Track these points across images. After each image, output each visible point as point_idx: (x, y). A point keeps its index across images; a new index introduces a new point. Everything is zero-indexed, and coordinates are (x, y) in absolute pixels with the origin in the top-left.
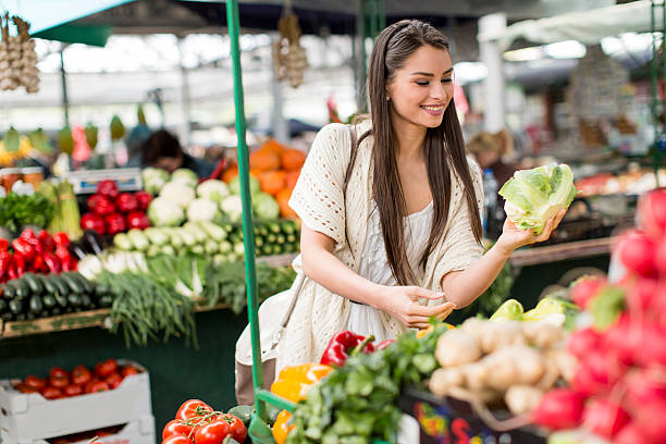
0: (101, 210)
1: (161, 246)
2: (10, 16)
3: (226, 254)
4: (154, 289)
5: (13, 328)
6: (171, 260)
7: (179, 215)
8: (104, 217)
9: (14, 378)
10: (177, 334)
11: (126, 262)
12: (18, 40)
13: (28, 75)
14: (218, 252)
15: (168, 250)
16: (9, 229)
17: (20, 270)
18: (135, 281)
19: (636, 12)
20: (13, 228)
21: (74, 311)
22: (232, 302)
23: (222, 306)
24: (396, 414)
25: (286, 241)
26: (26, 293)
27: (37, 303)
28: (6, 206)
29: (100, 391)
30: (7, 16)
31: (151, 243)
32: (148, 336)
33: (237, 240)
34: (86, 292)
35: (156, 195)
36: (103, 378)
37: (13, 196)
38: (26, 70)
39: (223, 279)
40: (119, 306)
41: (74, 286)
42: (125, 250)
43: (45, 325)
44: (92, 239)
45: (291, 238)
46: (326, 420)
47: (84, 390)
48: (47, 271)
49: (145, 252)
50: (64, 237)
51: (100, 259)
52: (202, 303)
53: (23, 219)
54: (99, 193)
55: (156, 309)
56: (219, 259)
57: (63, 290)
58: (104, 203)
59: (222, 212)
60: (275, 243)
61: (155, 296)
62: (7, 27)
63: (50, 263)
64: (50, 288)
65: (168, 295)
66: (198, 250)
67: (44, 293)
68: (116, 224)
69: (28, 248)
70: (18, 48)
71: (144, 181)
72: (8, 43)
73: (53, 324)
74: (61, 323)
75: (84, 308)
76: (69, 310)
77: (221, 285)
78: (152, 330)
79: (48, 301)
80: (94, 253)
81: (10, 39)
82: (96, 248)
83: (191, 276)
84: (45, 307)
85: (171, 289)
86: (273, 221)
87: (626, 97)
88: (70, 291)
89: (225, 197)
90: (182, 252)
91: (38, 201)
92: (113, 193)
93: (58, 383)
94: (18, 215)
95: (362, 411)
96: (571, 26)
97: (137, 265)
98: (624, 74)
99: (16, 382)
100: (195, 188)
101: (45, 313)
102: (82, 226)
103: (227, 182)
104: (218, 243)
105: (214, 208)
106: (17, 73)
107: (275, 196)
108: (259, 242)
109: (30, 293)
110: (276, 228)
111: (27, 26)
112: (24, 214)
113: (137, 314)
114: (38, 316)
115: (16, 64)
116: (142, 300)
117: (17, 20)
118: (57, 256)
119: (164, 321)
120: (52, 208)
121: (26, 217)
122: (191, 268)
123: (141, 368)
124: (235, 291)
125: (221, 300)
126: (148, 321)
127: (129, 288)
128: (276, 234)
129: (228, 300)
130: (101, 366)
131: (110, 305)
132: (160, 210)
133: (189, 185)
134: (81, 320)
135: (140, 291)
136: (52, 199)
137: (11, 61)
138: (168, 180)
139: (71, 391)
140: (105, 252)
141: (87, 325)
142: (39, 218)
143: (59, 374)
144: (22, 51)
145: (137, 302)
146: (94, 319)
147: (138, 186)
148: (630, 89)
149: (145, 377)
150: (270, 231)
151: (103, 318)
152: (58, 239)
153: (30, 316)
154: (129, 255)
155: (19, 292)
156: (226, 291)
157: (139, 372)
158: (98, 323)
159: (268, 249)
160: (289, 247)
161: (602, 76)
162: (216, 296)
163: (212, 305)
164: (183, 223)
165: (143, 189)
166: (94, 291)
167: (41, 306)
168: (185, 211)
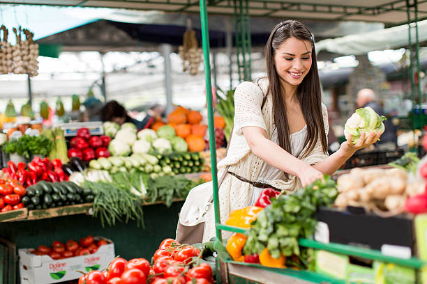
0: (80, 146)
1: (119, 167)
2: (22, 29)
3: (157, 173)
4: (118, 191)
5: (34, 214)
6: (126, 175)
7: (127, 149)
8: (82, 150)
9: (30, 247)
10: (133, 219)
11: (99, 176)
12: (27, 43)
13: (32, 65)
14: (153, 172)
15: (123, 170)
16: (25, 157)
17: (34, 181)
18: (106, 187)
19: (396, 33)
20: (27, 156)
21: (70, 204)
22: (165, 200)
23: (159, 202)
24: (314, 222)
25: (194, 165)
26: (41, 192)
27: (49, 198)
28: (23, 143)
29: (84, 254)
30: (20, 29)
31: (113, 165)
32: (116, 219)
33: (165, 164)
34: (77, 193)
35: (113, 138)
36: (86, 247)
37: (27, 137)
38: (31, 62)
39: (159, 186)
40: (97, 201)
41: (70, 189)
42: (97, 170)
43: (53, 213)
44: (76, 163)
45: (197, 163)
46: (271, 229)
47: (74, 254)
48: (51, 181)
49: (109, 170)
50: (59, 162)
51: (83, 175)
52: (147, 200)
53: (33, 150)
54: (78, 136)
55: (121, 203)
56: (153, 176)
57: (64, 191)
58: (82, 142)
59: (154, 148)
60: (188, 166)
61: (120, 195)
62: (20, 35)
63: (52, 177)
64: (56, 190)
65: (127, 194)
66: (142, 169)
67: (52, 192)
68: (90, 154)
69: (38, 168)
70: (27, 48)
71: (104, 130)
72: (21, 45)
73: (58, 212)
74: (62, 211)
75: (77, 202)
76: (68, 203)
77: (158, 189)
78: (119, 216)
79: (55, 197)
80: (78, 171)
81: (22, 43)
82: (80, 168)
83: (140, 184)
84: (54, 201)
85: (128, 191)
86: (186, 153)
87: (383, 90)
88: (68, 192)
89: (155, 139)
90: (132, 171)
91: (43, 139)
92: (87, 136)
93: (58, 250)
94: (30, 148)
95: (293, 223)
96: (355, 42)
97: (105, 178)
98: (382, 76)
99: (32, 250)
100: (137, 134)
101: (54, 205)
102: (69, 155)
103: (156, 131)
104: (153, 165)
105: (148, 145)
106: (26, 63)
107: (185, 138)
108: (178, 165)
109: (44, 192)
110: (188, 157)
111: (32, 35)
112: (35, 147)
113: (109, 206)
114: (49, 206)
115: (25, 58)
116: (112, 197)
117: (26, 32)
118: (56, 173)
119: (125, 210)
120: (51, 144)
121: (36, 149)
122: (139, 180)
123: (109, 241)
124: (167, 193)
125: (159, 198)
126: (116, 210)
127: (103, 191)
128: (187, 160)
129: (163, 198)
130: (84, 240)
131: (92, 201)
132: (116, 146)
133: (132, 132)
134: (74, 210)
135: (110, 192)
136: (51, 139)
137: (22, 56)
138: (119, 129)
139: (66, 255)
140: (86, 170)
141: (78, 213)
142: (43, 151)
143: (58, 245)
144: (29, 50)
145: (109, 199)
146: (82, 209)
147: (101, 132)
148: (387, 86)
149: (112, 246)
150: (184, 159)
151: (88, 208)
152: (55, 163)
153: (45, 207)
154: (100, 172)
155: (37, 192)
156: (161, 193)
157: (108, 243)
158: (85, 211)
159: (183, 170)
160: (196, 169)
161: (369, 77)
162: (156, 196)
163: (153, 201)
164: (130, 154)
165: (104, 134)
166: (82, 192)
167: (51, 201)
168: (131, 147)
